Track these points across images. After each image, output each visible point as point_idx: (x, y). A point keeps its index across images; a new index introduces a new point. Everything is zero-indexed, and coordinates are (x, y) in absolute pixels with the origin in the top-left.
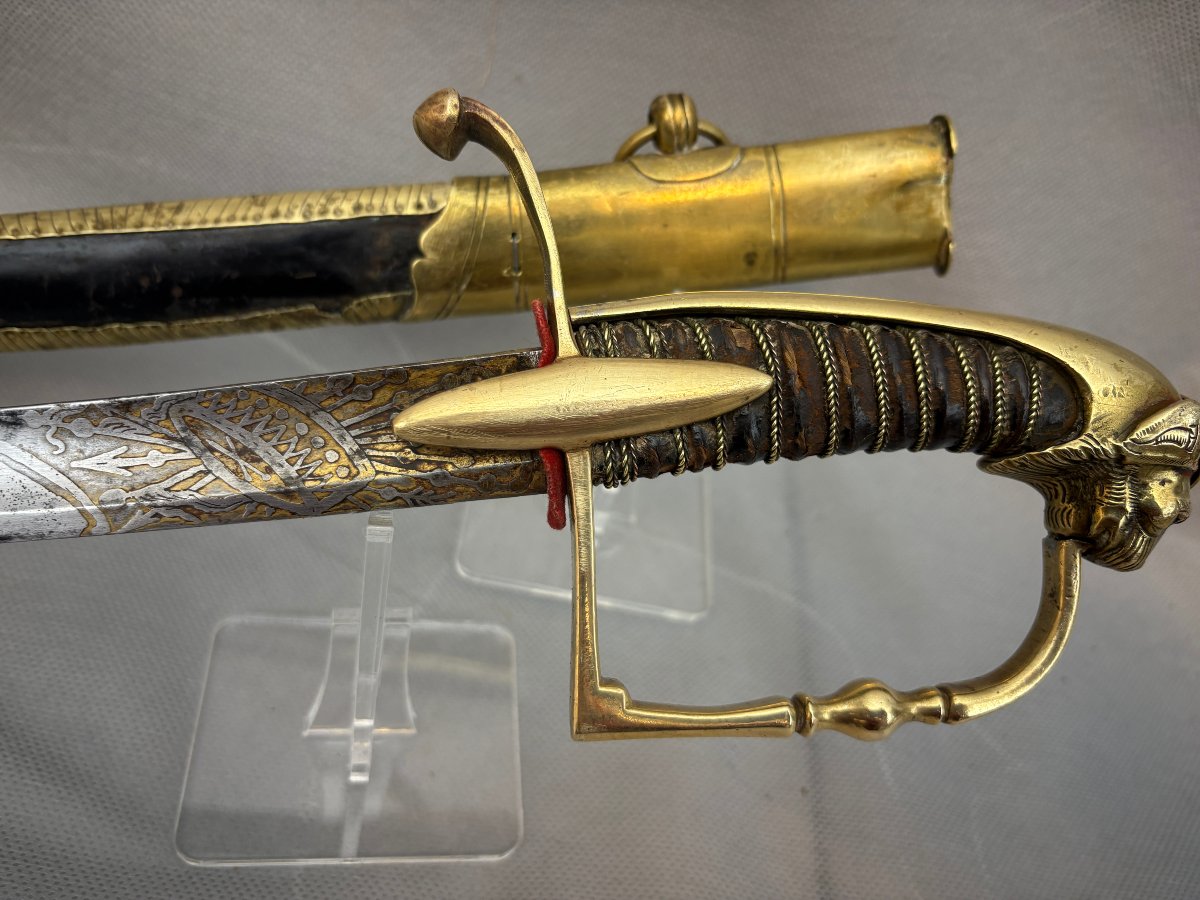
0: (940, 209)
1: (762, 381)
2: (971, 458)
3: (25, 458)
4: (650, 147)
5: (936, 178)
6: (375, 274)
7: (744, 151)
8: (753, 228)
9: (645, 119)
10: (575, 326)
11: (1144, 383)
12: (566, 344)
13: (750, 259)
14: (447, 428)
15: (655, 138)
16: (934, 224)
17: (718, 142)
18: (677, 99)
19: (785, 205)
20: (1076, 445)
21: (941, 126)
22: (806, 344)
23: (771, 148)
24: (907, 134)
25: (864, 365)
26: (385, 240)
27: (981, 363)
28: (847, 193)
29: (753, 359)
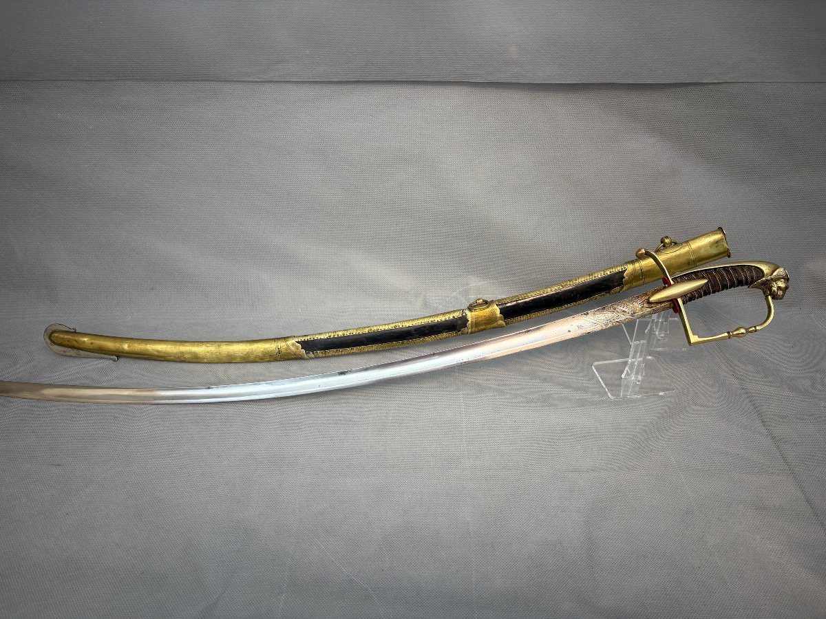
0: (725, 244)
1: (705, 281)
2: (746, 287)
3: (589, 320)
4: (662, 248)
5: (723, 239)
6: (615, 284)
7: (682, 244)
8: (687, 257)
9: (660, 241)
10: (672, 279)
11: (773, 266)
12: (672, 283)
13: (689, 264)
14: (659, 299)
15: (664, 246)
16: (726, 248)
17: (676, 243)
18: (667, 237)
19: (694, 252)
20: (764, 279)
21: (721, 229)
22: (711, 273)
23: (687, 242)
24: (714, 232)
25: (722, 275)
26: (617, 277)
27: (743, 270)
28: (705, 246)
29: (703, 278)
